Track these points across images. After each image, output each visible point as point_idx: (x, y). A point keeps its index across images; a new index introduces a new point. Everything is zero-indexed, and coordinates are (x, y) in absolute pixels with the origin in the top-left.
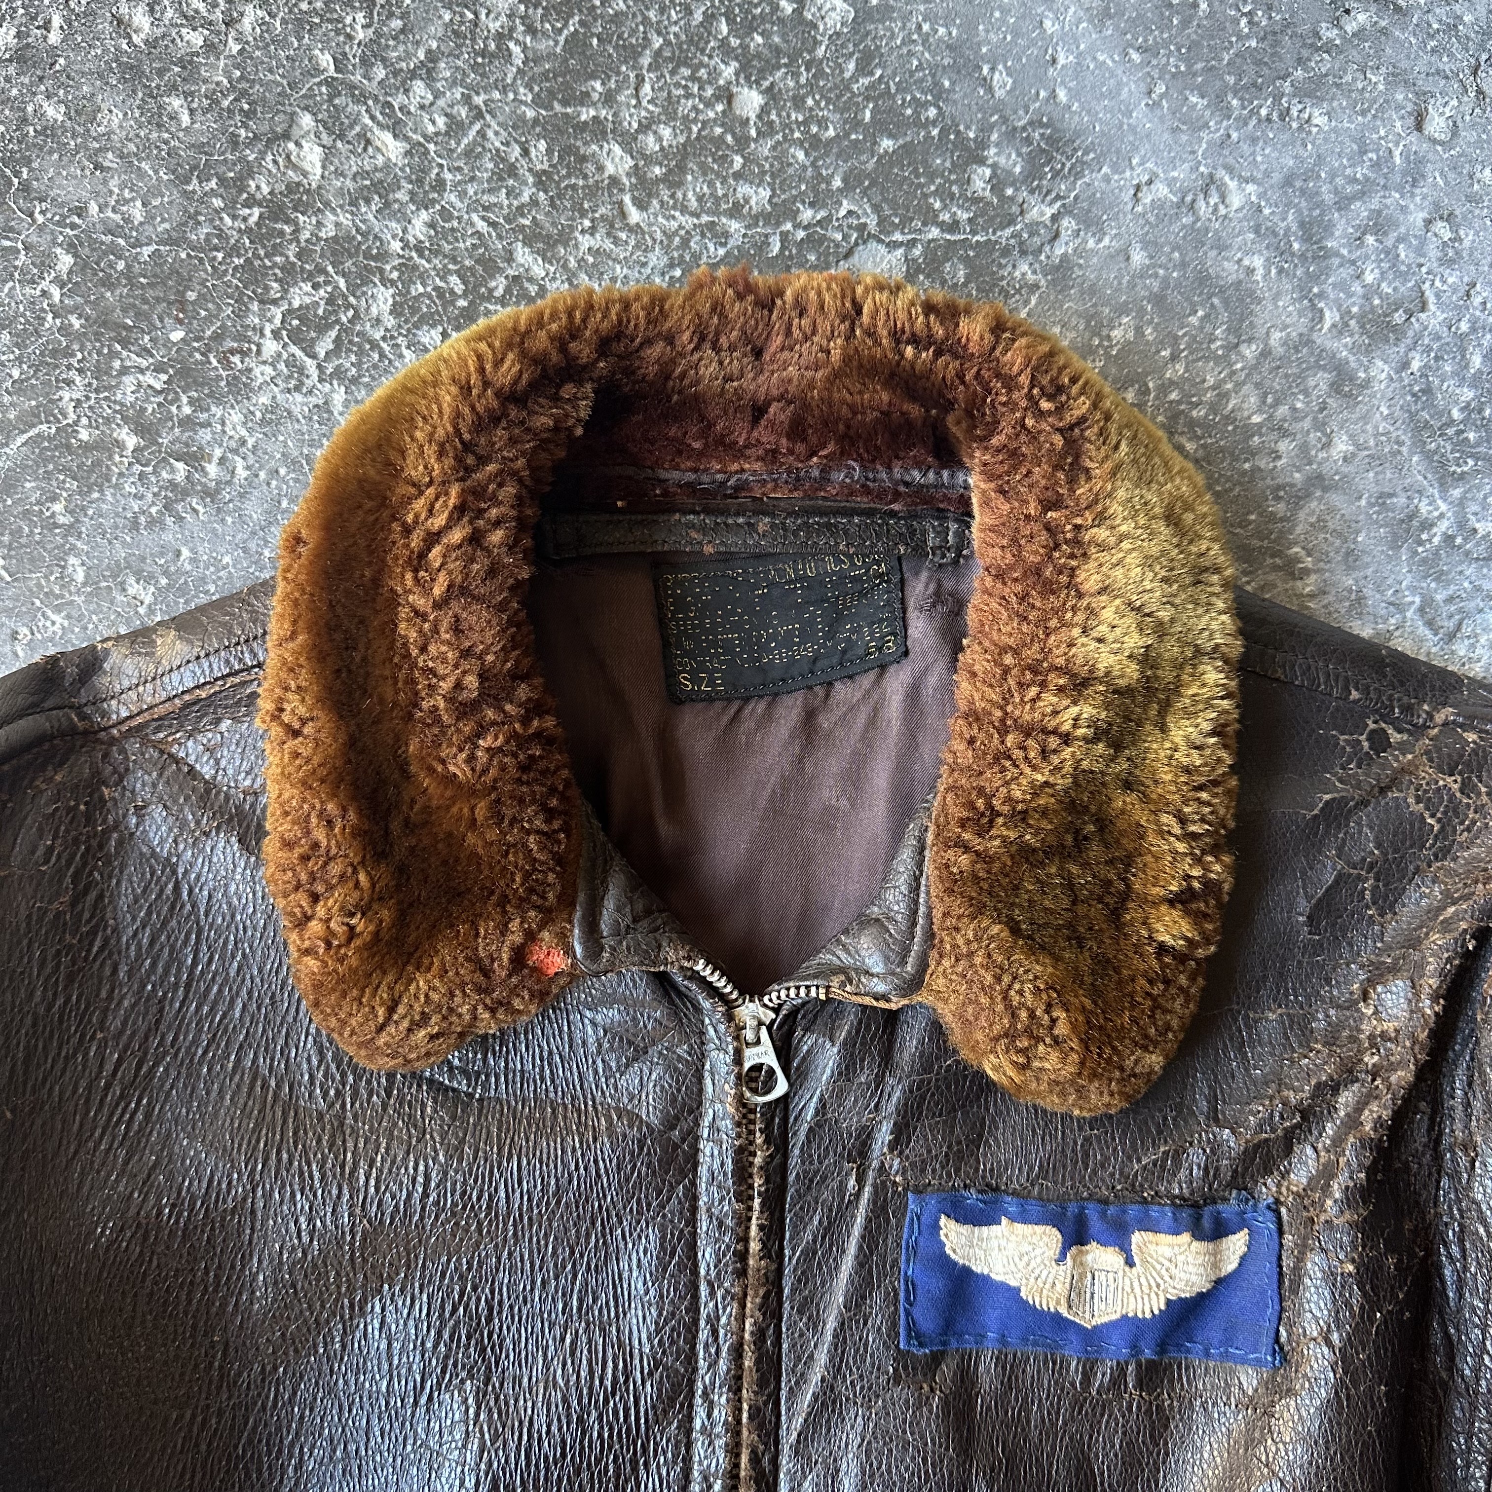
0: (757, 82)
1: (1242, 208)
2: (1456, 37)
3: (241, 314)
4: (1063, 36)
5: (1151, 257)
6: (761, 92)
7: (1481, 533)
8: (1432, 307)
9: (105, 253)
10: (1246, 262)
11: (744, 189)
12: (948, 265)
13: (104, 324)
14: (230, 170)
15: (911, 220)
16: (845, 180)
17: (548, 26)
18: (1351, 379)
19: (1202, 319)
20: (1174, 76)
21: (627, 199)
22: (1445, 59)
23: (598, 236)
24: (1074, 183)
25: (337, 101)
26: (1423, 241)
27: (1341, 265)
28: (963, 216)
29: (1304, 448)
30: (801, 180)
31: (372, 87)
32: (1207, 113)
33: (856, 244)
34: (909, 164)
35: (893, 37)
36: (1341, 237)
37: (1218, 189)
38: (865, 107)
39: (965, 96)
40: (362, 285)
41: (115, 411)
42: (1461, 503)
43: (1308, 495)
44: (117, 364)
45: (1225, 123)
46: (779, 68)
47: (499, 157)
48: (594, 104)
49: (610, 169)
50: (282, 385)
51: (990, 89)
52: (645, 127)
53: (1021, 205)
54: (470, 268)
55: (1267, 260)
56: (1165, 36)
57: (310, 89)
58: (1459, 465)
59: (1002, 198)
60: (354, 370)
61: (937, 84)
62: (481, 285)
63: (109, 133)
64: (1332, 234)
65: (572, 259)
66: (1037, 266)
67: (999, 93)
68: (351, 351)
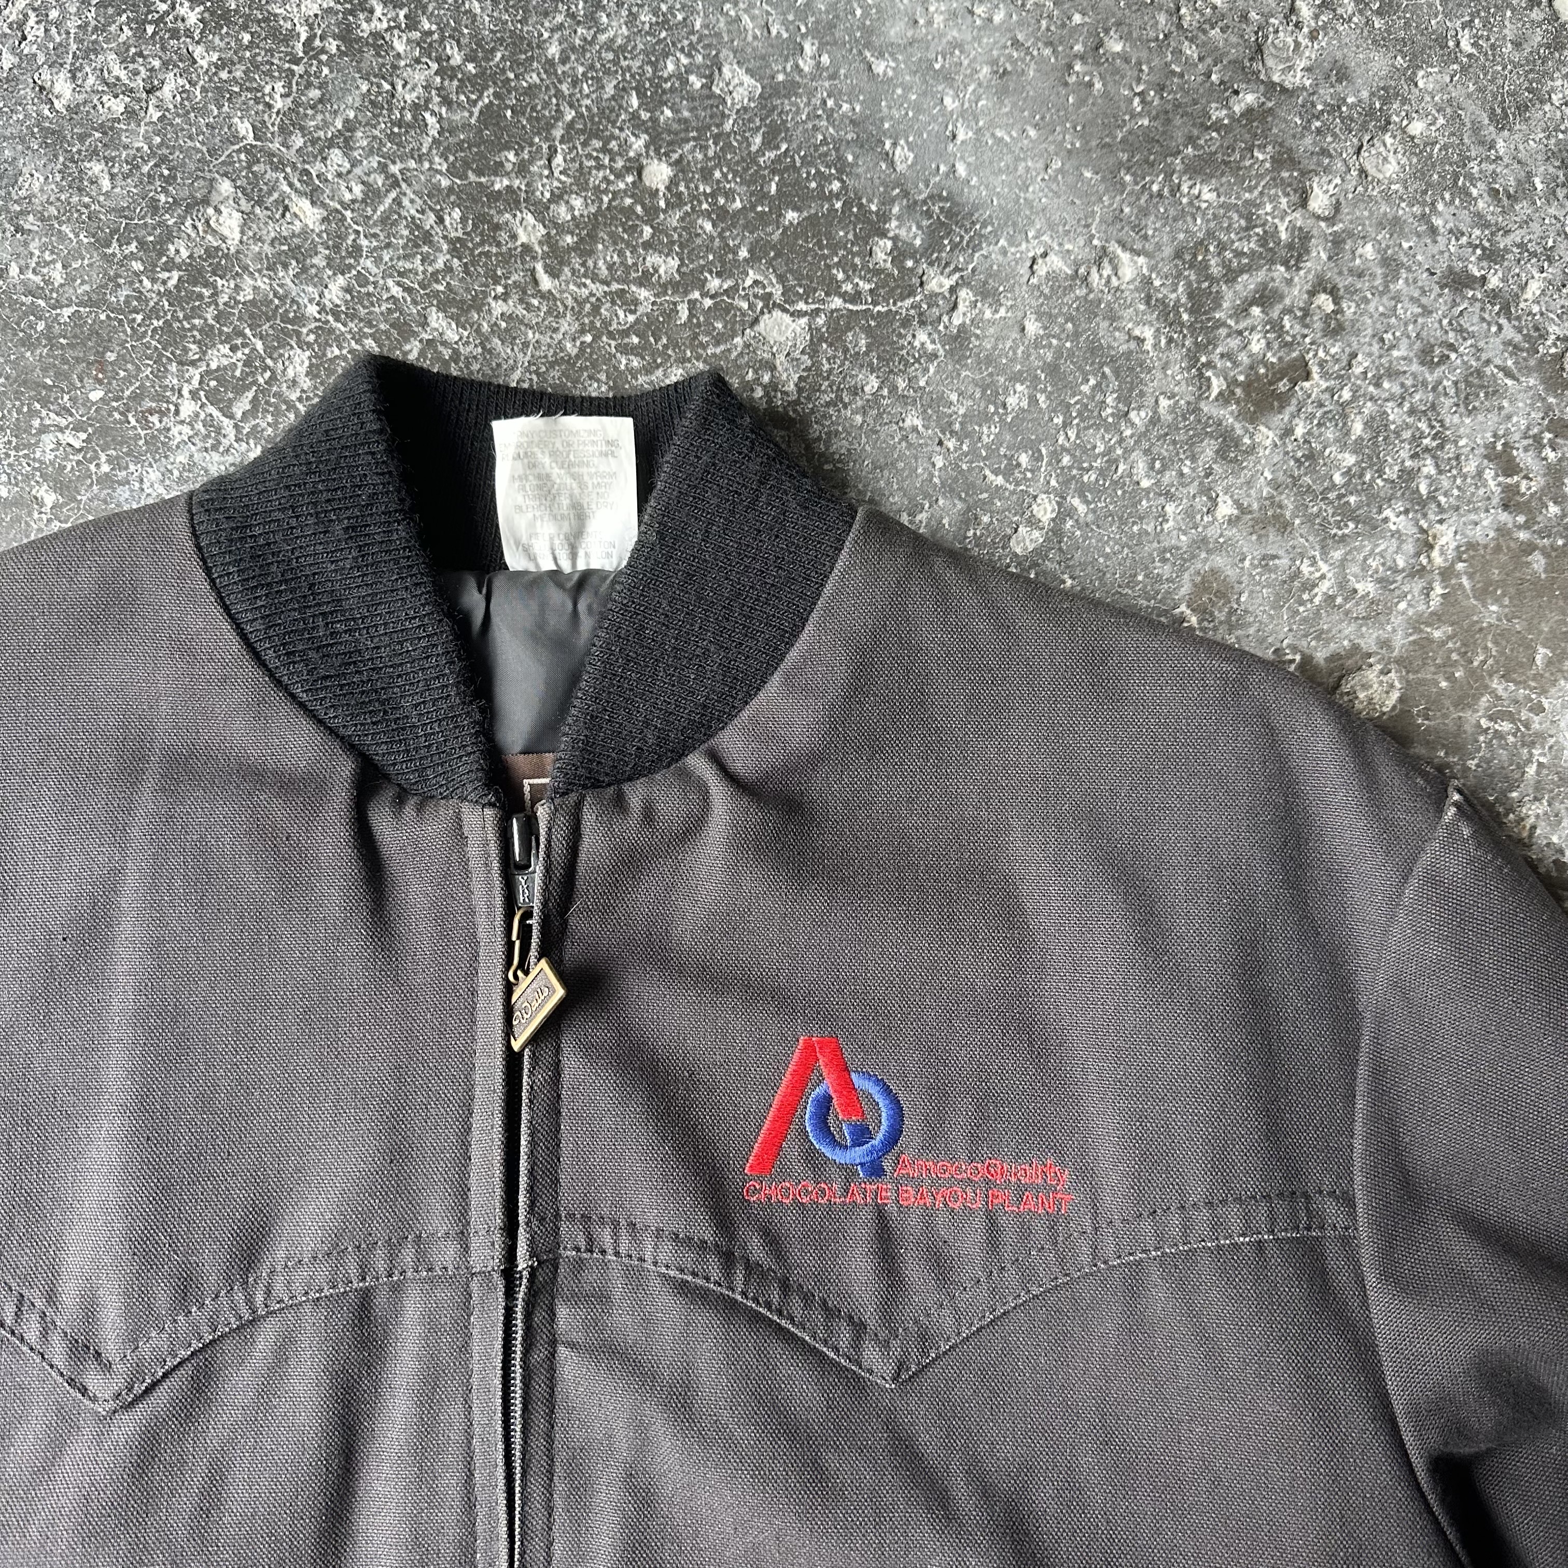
0: (667, 154)
1: (1134, 280)
2: (1340, 116)
3: (160, 374)
4: (963, 113)
5: (1045, 328)
6: (670, 164)
7: (1361, 593)
8: (1316, 376)
9: (26, 314)
10: (1137, 332)
11: (653, 259)
12: (850, 334)
13: (25, 382)
14: (150, 235)
15: (815, 290)
16: (749, 252)
17: (462, 97)
18: (1236, 446)
19: (1093, 388)
20: (1069, 152)
21: (539, 267)
22: (1329, 139)
23: (510, 302)
24: (972, 255)
25: (255, 168)
26: (1306, 313)
27: (1229, 335)
28: (865, 286)
29: (1190, 513)
30: (709, 249)
31: (291, 155)
32: (1102, 188)
33: (762, 313)
34: (813, 236)
35: (798, 112)
36: (1228, 309)
37: (1110, 262)
38: (771, 180)
39: (868, 170)
40: (279, 347)
41: (34, 469)
42: (1343, 564)
43: (1194, 557)
44: (36, 423)
45: (1118, 198)
46: (688, 141)
47: (414, 225)
48: (507, 174)
49: (523, 238)
50: (200, 445)
51: (892, 164)
52: (557, 197)
53: (921, 277)
54: (385, 332)
55: (1158, 330)
56: (1062, 113)
57: (229, 156)
58: (1340, 528)
59: (902, 269)
60: (270, 429)
61: (841, 158)
62: (396, 348)
63: (29, 197)
64: (1221, 305)
65: (485, 324)
66: (936, 336)
67: (900, 167)
68: (268, 411)
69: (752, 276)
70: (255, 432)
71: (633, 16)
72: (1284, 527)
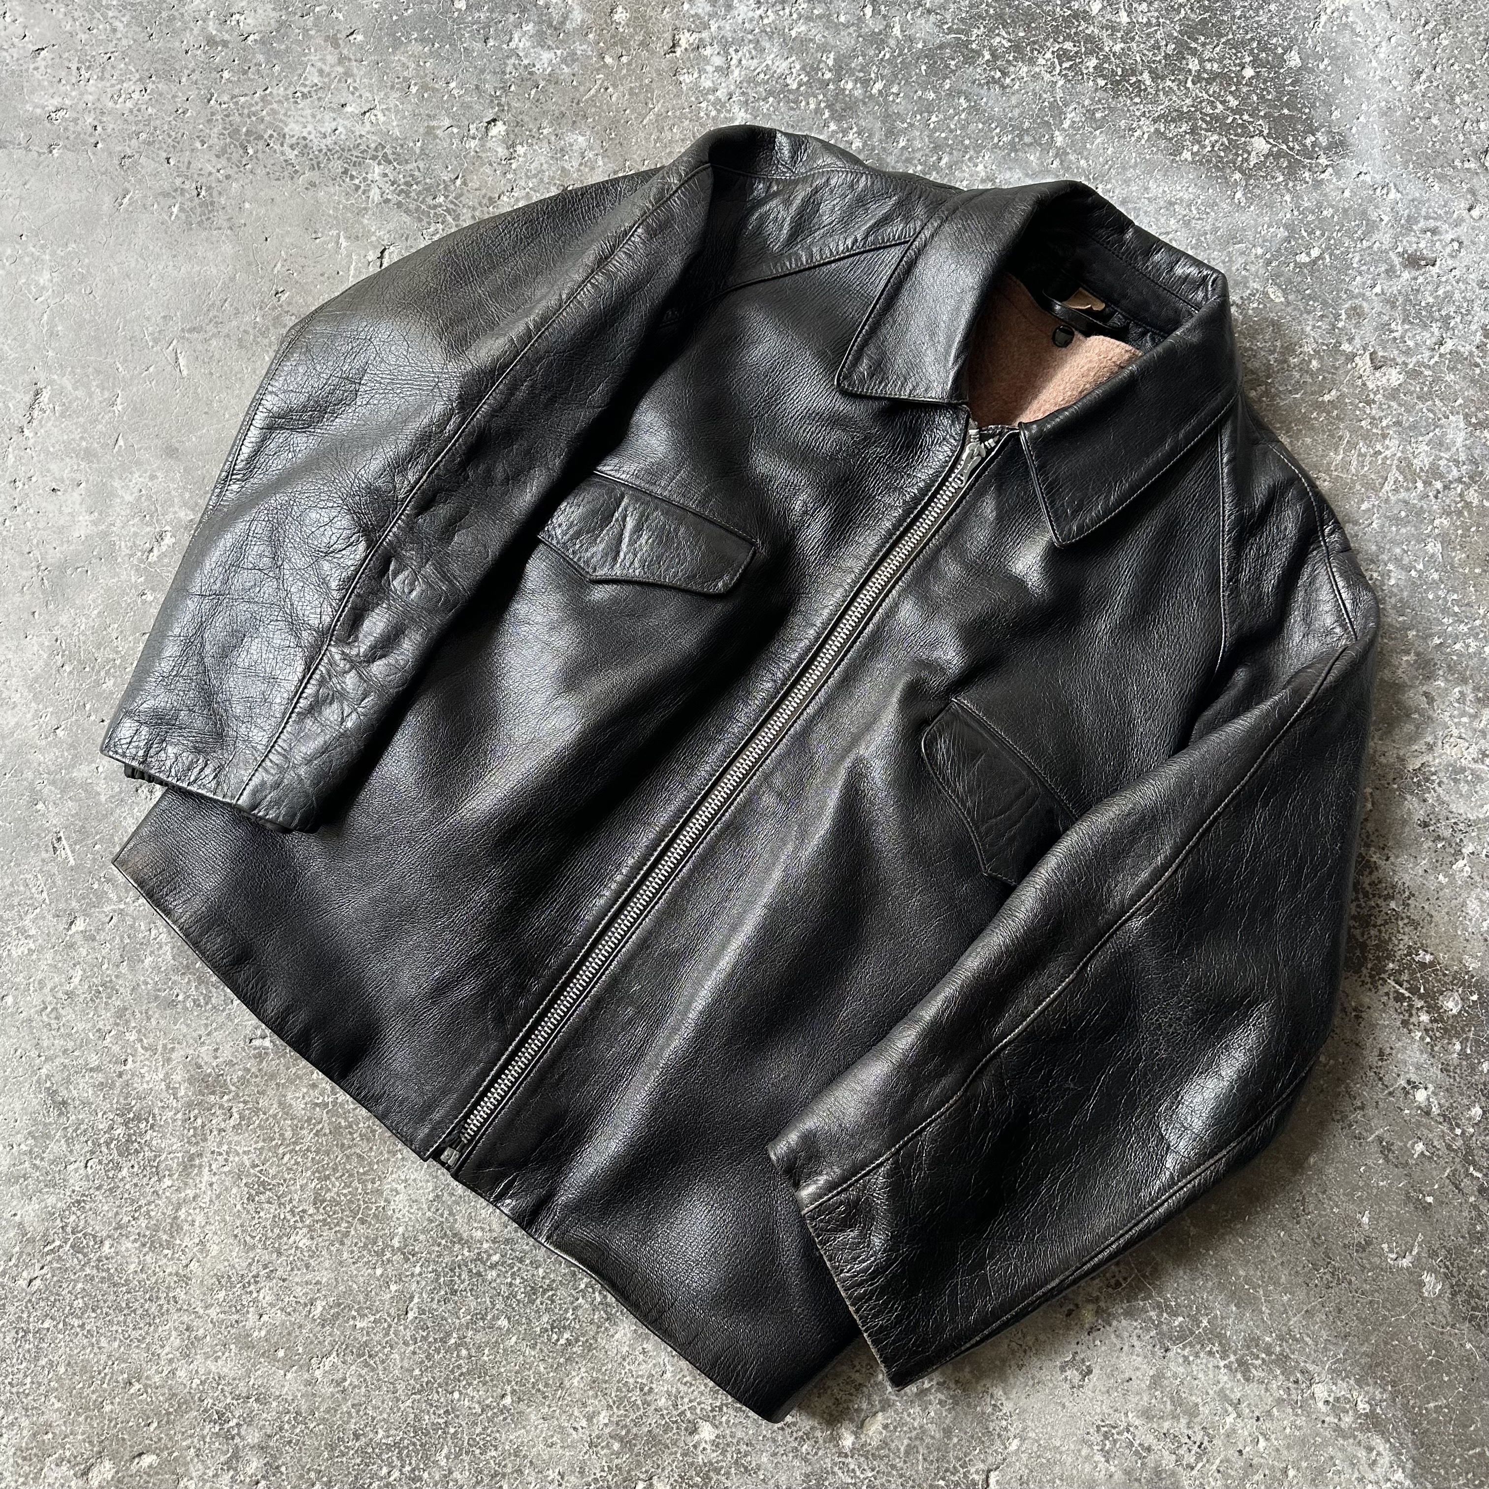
69: (1261, 122)
70: (1066, 76)
71: (1272, 17)
72: (1393, 306)
